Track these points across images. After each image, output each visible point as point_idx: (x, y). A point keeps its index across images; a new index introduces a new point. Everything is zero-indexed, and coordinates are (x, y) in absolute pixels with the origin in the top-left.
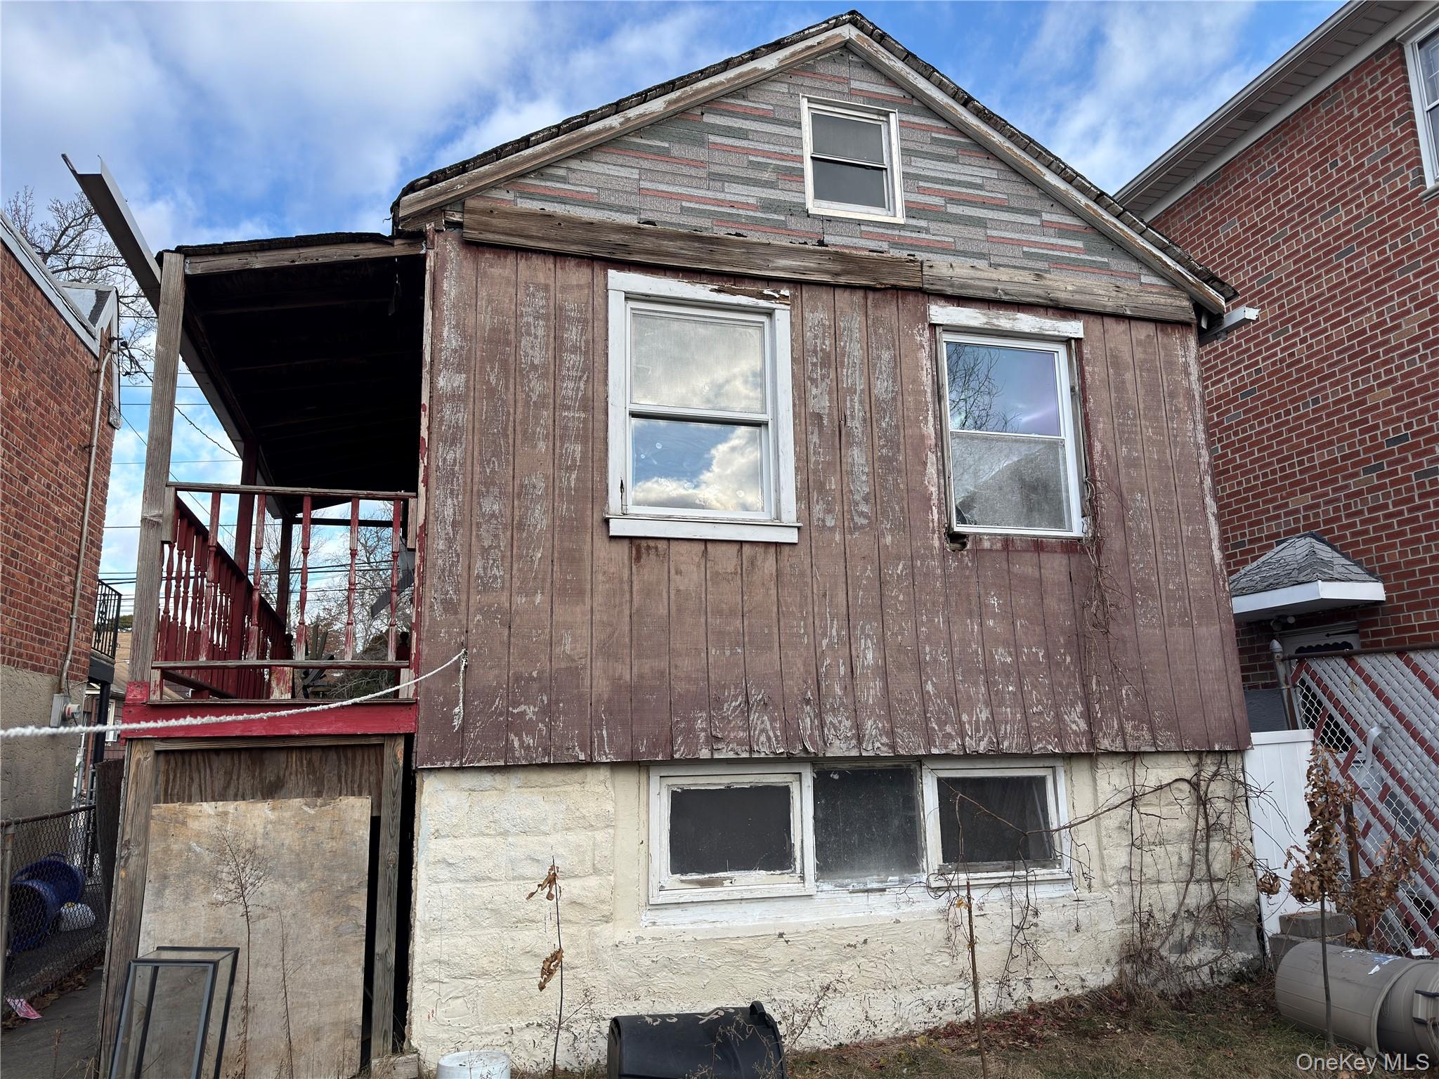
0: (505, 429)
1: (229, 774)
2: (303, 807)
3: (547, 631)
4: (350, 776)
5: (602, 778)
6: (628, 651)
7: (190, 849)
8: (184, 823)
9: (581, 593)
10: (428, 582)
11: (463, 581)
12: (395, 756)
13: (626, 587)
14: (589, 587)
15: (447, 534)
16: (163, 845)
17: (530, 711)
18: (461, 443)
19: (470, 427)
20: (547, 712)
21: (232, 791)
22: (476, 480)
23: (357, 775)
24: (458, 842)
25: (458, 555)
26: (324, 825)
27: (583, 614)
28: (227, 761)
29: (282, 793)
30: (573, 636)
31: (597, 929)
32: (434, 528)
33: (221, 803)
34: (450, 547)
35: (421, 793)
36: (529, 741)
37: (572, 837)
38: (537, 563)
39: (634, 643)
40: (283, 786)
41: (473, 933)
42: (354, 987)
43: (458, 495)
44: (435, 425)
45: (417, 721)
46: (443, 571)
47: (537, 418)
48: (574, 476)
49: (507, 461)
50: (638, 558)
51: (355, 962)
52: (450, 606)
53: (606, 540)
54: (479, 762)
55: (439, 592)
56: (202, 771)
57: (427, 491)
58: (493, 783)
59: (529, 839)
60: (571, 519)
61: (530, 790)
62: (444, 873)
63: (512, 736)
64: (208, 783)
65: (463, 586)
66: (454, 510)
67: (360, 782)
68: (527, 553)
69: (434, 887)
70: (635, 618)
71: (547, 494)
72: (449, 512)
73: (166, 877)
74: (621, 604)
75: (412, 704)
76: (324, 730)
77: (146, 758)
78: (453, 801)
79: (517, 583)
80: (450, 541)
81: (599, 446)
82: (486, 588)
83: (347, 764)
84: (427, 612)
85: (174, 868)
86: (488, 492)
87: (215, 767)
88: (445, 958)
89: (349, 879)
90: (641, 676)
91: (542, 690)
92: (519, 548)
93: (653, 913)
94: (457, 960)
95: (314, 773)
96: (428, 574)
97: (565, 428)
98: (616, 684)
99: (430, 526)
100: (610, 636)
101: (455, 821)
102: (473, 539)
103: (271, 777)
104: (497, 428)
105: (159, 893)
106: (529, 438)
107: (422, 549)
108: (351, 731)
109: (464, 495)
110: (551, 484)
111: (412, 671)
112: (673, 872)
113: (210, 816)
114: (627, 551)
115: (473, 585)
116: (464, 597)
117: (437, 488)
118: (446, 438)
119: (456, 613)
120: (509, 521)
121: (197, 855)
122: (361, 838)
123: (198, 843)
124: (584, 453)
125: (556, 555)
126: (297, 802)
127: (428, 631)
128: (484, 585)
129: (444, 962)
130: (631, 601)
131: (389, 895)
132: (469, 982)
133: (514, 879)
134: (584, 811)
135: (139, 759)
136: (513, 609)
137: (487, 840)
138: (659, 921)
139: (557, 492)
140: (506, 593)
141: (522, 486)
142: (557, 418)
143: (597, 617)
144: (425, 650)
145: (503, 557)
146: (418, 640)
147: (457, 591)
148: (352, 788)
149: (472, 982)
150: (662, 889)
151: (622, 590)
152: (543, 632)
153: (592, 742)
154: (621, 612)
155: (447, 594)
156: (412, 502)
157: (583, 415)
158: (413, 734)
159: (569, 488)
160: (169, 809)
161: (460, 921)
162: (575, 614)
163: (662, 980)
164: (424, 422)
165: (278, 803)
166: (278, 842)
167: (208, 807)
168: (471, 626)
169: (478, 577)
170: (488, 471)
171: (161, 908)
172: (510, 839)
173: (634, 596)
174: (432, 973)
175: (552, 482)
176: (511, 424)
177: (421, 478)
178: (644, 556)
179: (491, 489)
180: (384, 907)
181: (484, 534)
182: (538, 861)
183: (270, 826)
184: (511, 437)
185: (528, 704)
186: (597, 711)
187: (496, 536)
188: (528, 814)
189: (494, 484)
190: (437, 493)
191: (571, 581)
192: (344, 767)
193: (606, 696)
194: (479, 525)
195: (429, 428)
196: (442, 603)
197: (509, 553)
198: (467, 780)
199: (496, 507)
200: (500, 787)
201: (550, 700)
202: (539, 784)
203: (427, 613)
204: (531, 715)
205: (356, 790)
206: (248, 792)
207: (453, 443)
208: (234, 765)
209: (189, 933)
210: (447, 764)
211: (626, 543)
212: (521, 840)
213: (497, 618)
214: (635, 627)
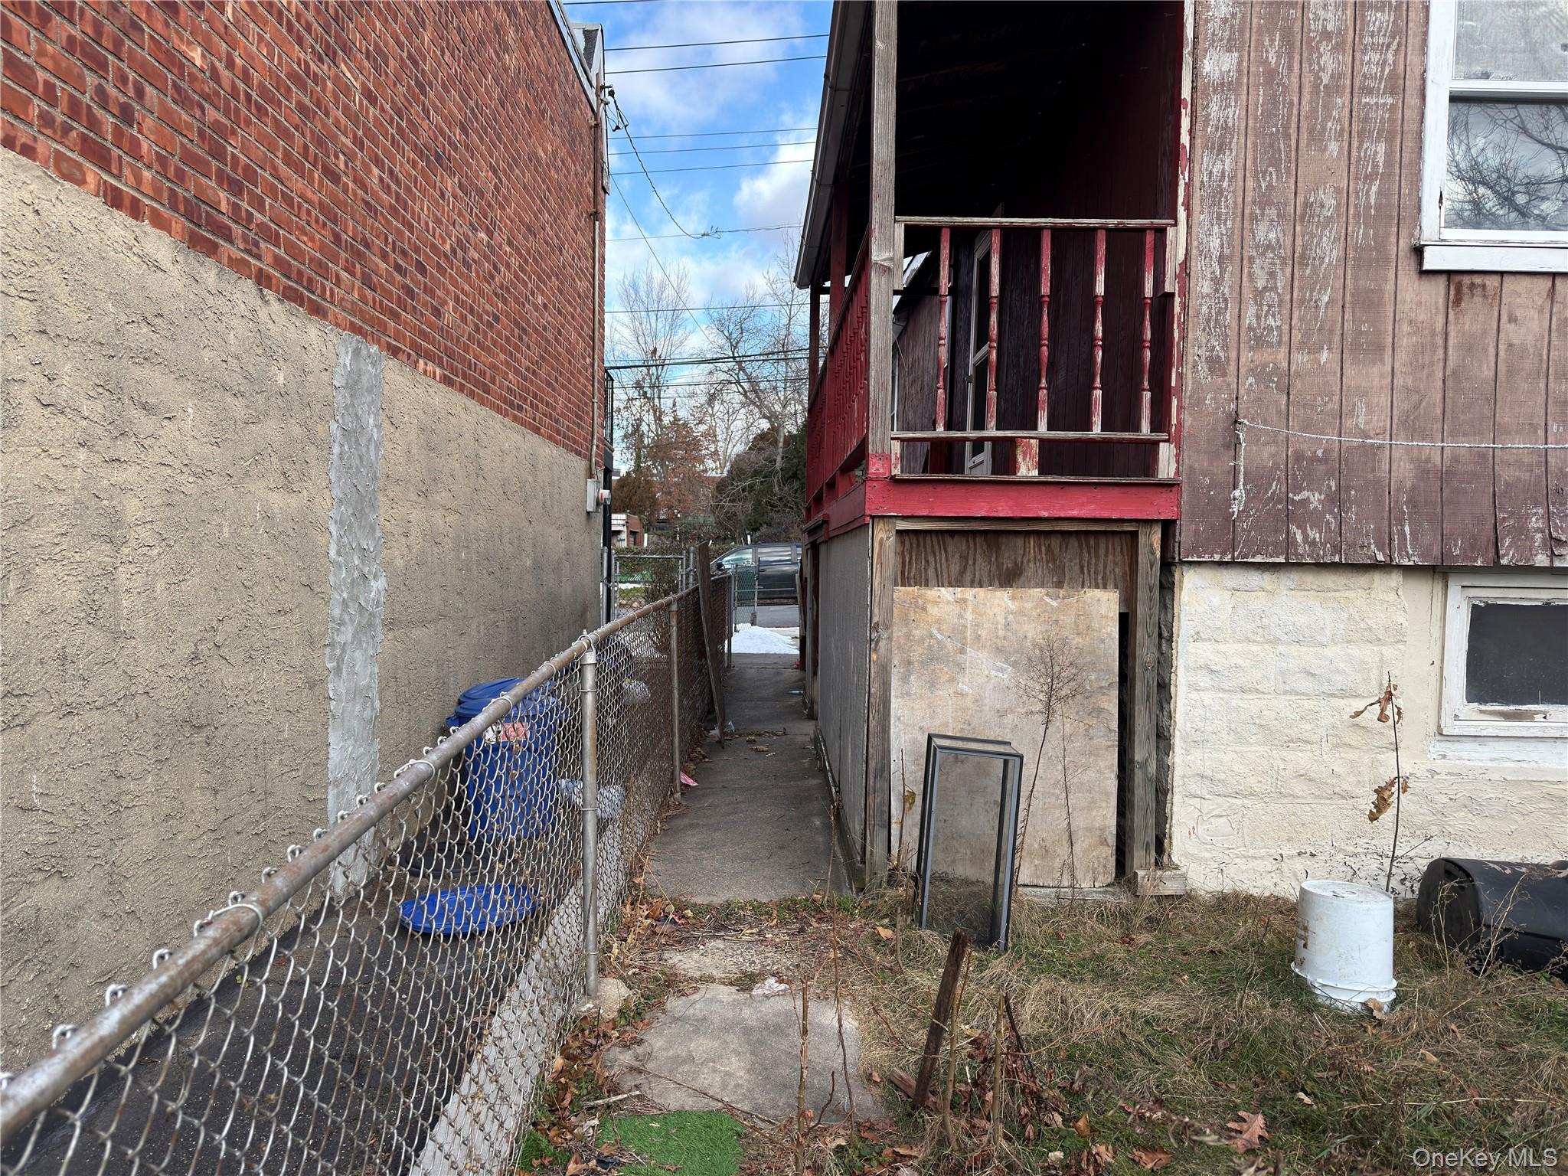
0: (1286, 127)
1: (964, 558)
2: (1045, 598)
3: (1336, 398)
4: (1093, 567)
5: (1393, 584)
6: (1440, 426)
7: (931, 636)
8: (924, 609)
9: (1380, 348)
10: (1190, 334)
11: (1232, 333)
12: (1151, 545)
13: (1440, 341)
14: (1390, 340)
15: (1213, 273)
16: (904, 630)
17: (1315, 499)
18: (1231, 150)
19: (1243, 125)
20: (1337, 501)
21: (968, 577)
22: (1248, 199)
23: (1101, 566)
24: (1221, 647)
25: (1226, 300)
26: (1068, 619)
27: (1382, 376)
28: (962, 543)
29: (1022, 579)
30: (1368, 405)
31: (1381, 757)
32: (1197, 266)
33: (959, 589)
34: (1217, 290)
35: (1181, 589)
36: (1314, 534)
37: (1354, 651)
38: (1322, 309)
39: (1448, 415)
40: (1021, 574)
41: (1238, 749)
42: (1107, 794)
43: (1226, 220)
44: (1199, 126)
45: (1179, 505)
46: (1208, 321)
47: (1327, 107)
48: (1374, 189)
49: (1288, 171)
50: (1458, 300)
51: (1107, 767)
52: (1216, 365)
53: (1414, 276)
54: (1253, 557)
55: (1204, 348)
56: (938, 554)
57: (1188, 217)
58: (1261, 583)
59: (1304, 649)
60: (1369, 249)
61: (1303, 593)
62: (1205, 681)
63: (1294, 528)
64: (944, 566)
65: (1232, 342)
66: (1222, 241)
67: (1105, 573)
68: (1311, 296)
69: (1194, 696)
70: (1450, 383)
71: (1339, 216)
72: (1215, 243)
73: (910, 663)
74: (1432, 364)
75: (1173, 485)
76: (1075, 513)
77: (889, 538)
78: (1216, 601)
79: (1297, 336)
80: (1217, 282)
81: (1409, 143)
82: (1260, 343)
83: (1089, 553)
84: (1189, 372)
85: (917, 653)
86: (1263, 215)
87: (950, 549)
88: (1208, 773)
89: (1098, 679)
90: (1456, 459)
91: (1329, 474)
92: (1301, 289)
93: (1443, 744)
94: (1222, 776)
95: (1054, 561)
96: (1191, 325)
97: (1366, 120)
98: (1423, 471)
99: (1193, 264)
100: (1417, 407)
101: (1218, 623)
102: (1245, 279)
103: (1008, 564)
104: (1276, 126)
105: (905, 679)
106: (1318, 138)
107: (1182, 294)
108: (1105, 515)
109: (1234, 220)
110: (1344, 201)
111: (1173, 446)
112: (1470, 699)
113: (948, 602)
114: (1442, 291)
115: (1243, 338)
116: (1233, 354)
117: (1202, 212)
118: (1213, 144)
119: (1224, 374)
120: (1290, 254)
121: (939, 642)
122: (1110, 635)
123: (939, 629)
124: (1389, 155)
125: (1348, 298)
126: (1037, 592)
127: (1191, 397)
128: (1257, 339)
129: (1206, 777)
130: (1445, 360)
131: (1148, 699)
132: (1233, 801)
133: (1285, 693)
134: (1370, 622)
135: (882, 539)
136: (1293, 369)
137: (1255, 648)
138: (1450, 754)
139: (1351, 211)
140: (1284, 350)
141: (1306, 204)
142: (1355, 105)
143: (1399, 381)
144: (1188, 420)
145: (1281, 302)
146: (1180, 407)
147: (1225, 347)
148: (1096, 579)
149: (1238, 802)
150: (1456, 718)
151: (1434, 345)
152: (1330, 400)
153: (1391, 540)
154: (1430, 375)
155: (1213, 350)
156: (1170, 231)
157: (1390, 100)
158: (1174, 521)
159: (1368, 207)
160: (908, 593)
161: (1224, 735)
162: (1371, 376)
163: (1459, 820)
164: (1185, 122)
165: (1019, 592)
166: (1021, 634)
167: (946, 593)
168: (1242, 392)
169: (1250, 328)
170: (1263, 186)
171: (908, 694)
172: (1280, 648)
173: (1450, 353)
174: (1193, 787)
175: (1345, 197)
176: (1294, 119)
177: (1180, 200)
178: (1466, 298)
179: (1267, 211)
180: (1143, 712)
181: (1257, 271)
182: (1314, 675)
183: (1011, 617)
184: (1294, 137)
185: (1312, 490)
186: (1397, 502)
187: (1272, 275)
188: (1302, 621)
189: (1270, 203)
190: (1201, 218)
191: (1367, 332)
192: (1086, 555)
193: (1409, 484)
194: (1251, 259)
195: (1191, 131)
196: (1207, 362)
197: (1289, 297)
198: (1232, 578)
199: (1272, 235)
200: (1269, 588)
201: (1339, 486)
202: (1315, 587)
203: (1189, 376)
204: (1316, 504)
205: (1100, 582)
206: (985, 579)
207: (1221, 150)
208: (969, 548)
209: (937, 722)
210: (1217, 558)
211: (1442, 281)
212: (1294, 650)
213: (1273, 382)
214: (1449, 394)
